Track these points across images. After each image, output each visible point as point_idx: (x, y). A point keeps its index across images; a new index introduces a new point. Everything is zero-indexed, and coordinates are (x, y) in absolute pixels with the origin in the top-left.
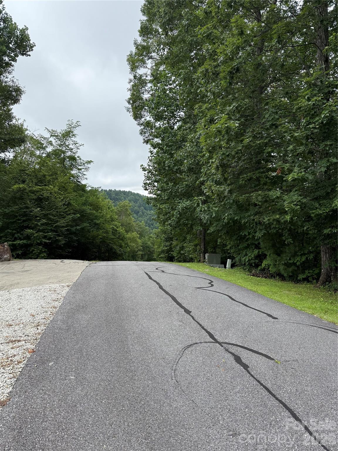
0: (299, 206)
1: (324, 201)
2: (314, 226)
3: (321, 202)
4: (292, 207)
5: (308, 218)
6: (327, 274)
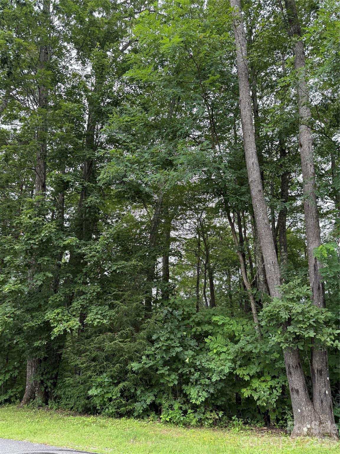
0: (12, 318)
1: (37, 313)
2: (25, 338)
3: (34, 314)
4: (4, 319)
5: (19, 330)
6: (32, 390)
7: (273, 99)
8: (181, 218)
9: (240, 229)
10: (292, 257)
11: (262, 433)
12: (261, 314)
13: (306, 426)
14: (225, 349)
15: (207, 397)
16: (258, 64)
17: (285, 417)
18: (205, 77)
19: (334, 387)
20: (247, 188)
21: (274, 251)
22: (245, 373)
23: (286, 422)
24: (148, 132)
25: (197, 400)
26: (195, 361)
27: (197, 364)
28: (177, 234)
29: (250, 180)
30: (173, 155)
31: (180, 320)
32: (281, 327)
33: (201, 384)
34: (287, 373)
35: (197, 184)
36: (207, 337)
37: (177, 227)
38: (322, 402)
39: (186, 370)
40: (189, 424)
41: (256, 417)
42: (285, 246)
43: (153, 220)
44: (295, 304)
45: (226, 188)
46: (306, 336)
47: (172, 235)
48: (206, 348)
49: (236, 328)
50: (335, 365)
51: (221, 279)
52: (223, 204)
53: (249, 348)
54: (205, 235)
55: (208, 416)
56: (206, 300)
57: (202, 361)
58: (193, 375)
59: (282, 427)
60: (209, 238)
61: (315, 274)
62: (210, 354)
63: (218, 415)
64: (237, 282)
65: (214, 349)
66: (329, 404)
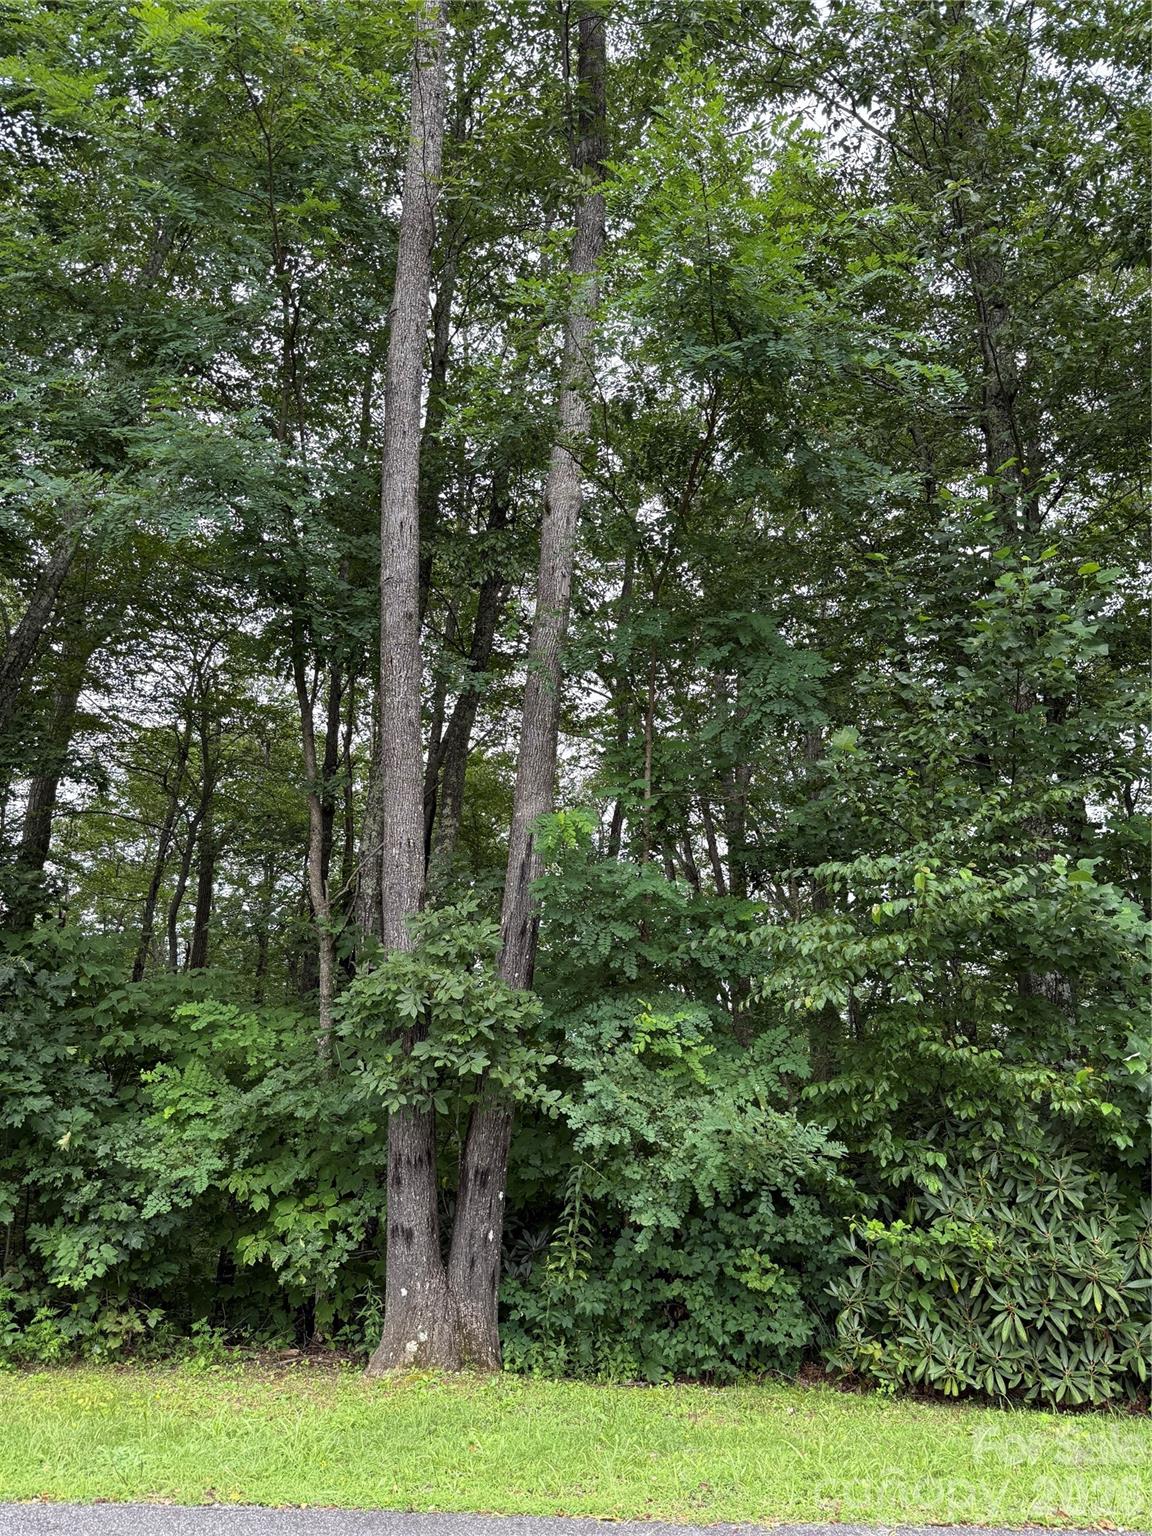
7: (499, 340)
8: (130, 651)
9: (333, 725)
10: (473, 836)
11: (281, 1367)
12: (344, 997)
13: (416, 1338)
14: (205, 1106)
15: (114, 1261)
16: (471, 213)
17: (361, 1314)
18: (292, 194)
19: (515, 1219)
20: (373, 597)
21: (421, 807)
22: (258, 1185)
23: (361, 1330)
24: (46, 312)
25: (75, 1273)
26: (91, 1145)
27: (100, 1154)
28: (105, 704)
29: (386, 574)
30: (131, 422)
31: (62, 1003)
32: (398, 1042)
33: (99, 1221)
34: (389, 1180)
35: (209, 544)
36: (150, 1067)
37: (109, 681)
38: (473, 1263)
39: (55, 1174)
40: (34, 1357)
41: (271, 1320)
42: (455, 799)
43: (16, 638)
44: (448, 971)
45: (302, 579)
46: (462, 1072)
47: (84, 705)
48: (141, 1101)
49: (254, 1041)
50: (528, 1156)
51: (242, 882)
52: (285, 631)
53: (285, 1103)
54: (212, 725)
55: (108, 1326)
56: (174, 945)
57: (119, 1144)
58: (76, 1191)
59: (345, 1346)
60: (224, 739)
61: (521, 890)
62: (150, 1122)
63: (144, 1321)
64: (296, 894)
65: (166, 1105)
66: (490, 1270)
